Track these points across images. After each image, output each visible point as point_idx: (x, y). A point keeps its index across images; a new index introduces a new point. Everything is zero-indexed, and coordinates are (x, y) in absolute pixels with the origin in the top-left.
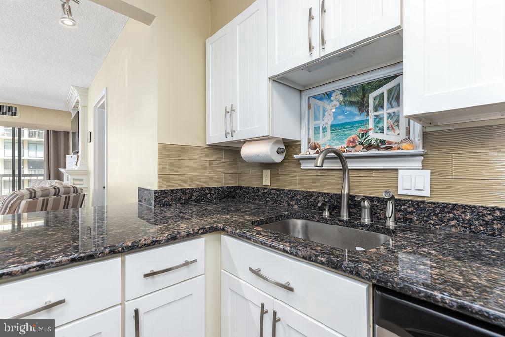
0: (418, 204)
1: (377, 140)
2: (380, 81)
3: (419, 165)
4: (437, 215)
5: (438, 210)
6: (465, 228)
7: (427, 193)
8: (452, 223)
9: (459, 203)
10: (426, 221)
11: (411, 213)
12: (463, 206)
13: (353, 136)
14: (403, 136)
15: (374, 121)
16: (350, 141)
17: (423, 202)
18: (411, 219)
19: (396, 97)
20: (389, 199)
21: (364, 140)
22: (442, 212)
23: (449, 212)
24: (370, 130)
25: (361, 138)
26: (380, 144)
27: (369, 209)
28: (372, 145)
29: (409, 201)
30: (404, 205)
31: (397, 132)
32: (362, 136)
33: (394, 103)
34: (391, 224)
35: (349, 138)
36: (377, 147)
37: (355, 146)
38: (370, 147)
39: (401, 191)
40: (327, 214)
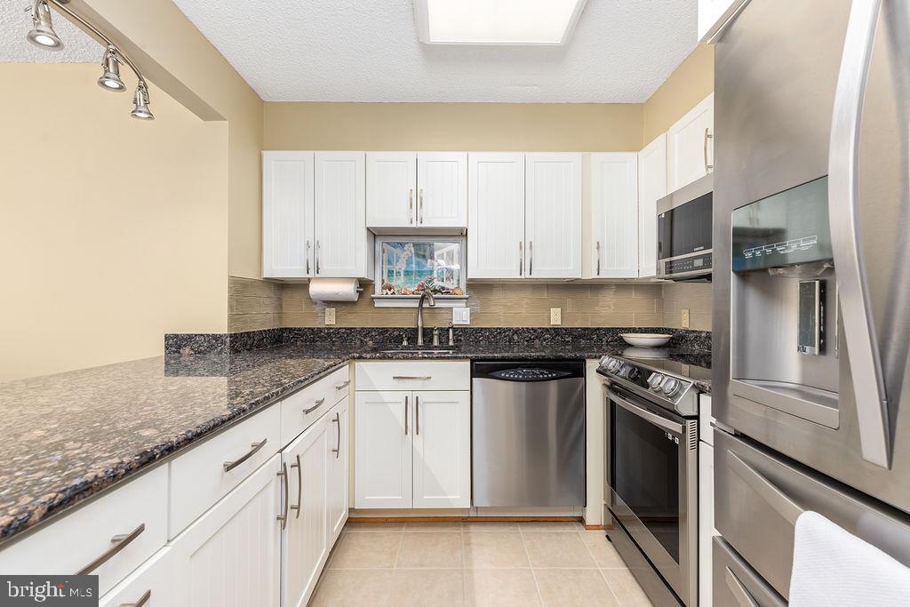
0: (464, 330)
1: (439, 286)
3: (463, 305)
4: (474, 335)
5: (474, 332)
6: (486, 340)
7: (468, 323)
8: (481, 339)
10: (468, 340)
11: (461, 335)
12: (485, 328)
13: (422, 281)
14: (455, 285)
16: (420, 286)
17: (467, 328)
18: (460, 340)
19: (452, 258)
21: (431, 286)
22: (476, 333)
23: (479, 333)
24: (435, 278)
25: (428, 284)
26: (441, 289)
27: (437, 336)
28: (437, 290)
29: (460, 328)
30: (458, 331)
31: (452, 282)
32: (429, 282)
34: (451, 343)
35: (420, 283)
36: (440, 291)
37: (424, 290)
38: (435, 291)
39: (454, 323)
40: (405, 343)
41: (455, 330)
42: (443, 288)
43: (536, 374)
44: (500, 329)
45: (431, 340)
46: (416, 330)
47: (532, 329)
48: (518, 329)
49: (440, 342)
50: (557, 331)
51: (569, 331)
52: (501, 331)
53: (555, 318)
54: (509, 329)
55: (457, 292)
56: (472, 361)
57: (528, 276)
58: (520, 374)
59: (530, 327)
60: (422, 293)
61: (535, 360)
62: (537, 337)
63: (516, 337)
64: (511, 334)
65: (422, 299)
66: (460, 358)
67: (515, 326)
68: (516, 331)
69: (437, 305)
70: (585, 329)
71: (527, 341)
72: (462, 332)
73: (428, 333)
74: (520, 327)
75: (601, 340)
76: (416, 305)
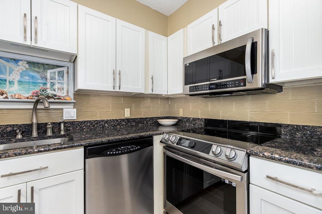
0: (72, 123)
1: (52, 94)
2: (54, 66)
3: (72, 107)
4: (79, 126)
5: (80, 124)
6: (88, 128)
7: (75, 118)
8: (84, 128)
9: (86, 120)
10: (75, 129)
11: (70, 127)
12: (87, 121)
13: (36, 90)
14: (65, 94)
15: (50, 85)
16: (34, 93)
17: (74, 122)
18: (70, 129)
19: (62, 76)
20: (62, 122)
21: (44, 93)
22: (81, 124)
23: (83, 124)
24: (48, 88)
25: (42, 92)
26: (54, 96)
27: (51, 129)
28: (50, 96)
29: (68, 122)
30: (67, 124)
31: (63, 92)
32: (43, 91)
33: (61, 79)
34: (62, 133)
35: (35, 91)
36: (52, 97)
37: (38, 96)
38: (48, 97)
39: (64, 118)
40: (19, 136)
41: (65, 123)
42: (55, 96)
43: (129, 149)
44: (97, 121)
45: (45, 132)
46: (31, 125)
47: (116, 120)
48: (108, 120)
49: (53, 132)
50: (128, 120)
51: (134, 120)
52: (98, 122)
53: (127, 114)
54: (103, 121)
55: (67, 98)
56: (85, 147)
57: (117, 90)
58: (119, 150)
59: (115, 119)
60: (36, 98)
61: (129, 140)
62: (118, 124)
63: (106, 125)
64: (103, 123)
65: (37, 102)
66: (76, 146)
67: (106, 119)
68: (107, 122)
69: (52, 107)
70: (141, 119)
71: (113, 126)
72: (70, 125)
73: (42, 128)
74: (109, 119)
75: (148, 123)
76: (31, 106)
